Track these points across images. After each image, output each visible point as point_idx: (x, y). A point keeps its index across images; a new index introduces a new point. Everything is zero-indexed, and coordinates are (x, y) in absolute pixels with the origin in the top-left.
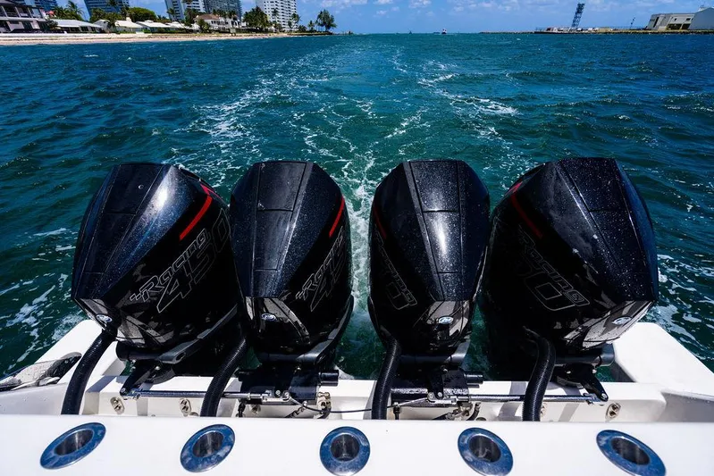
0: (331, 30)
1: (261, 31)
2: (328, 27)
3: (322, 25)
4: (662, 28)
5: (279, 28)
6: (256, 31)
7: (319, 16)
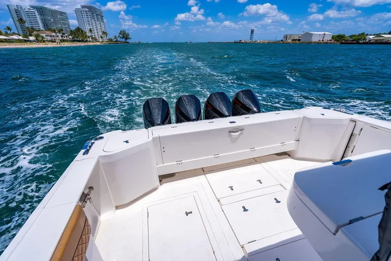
0: (128, 41)
1: (82, 41)
2: (126, 39)
3: (122, 38)
4: (290, 41)
5: (95, 40)
6: (79, 41)
7: (120, 33)
